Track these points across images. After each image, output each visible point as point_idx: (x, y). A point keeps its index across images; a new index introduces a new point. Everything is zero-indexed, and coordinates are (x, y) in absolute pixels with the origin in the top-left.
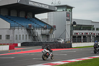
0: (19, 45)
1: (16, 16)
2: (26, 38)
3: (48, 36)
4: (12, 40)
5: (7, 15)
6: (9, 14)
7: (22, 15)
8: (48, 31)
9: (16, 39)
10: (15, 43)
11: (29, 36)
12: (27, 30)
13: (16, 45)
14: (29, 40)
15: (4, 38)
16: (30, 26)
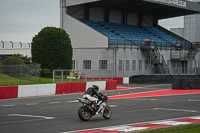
0: (126, 80)
1: (120, 22)
2: (140, 68)
3: (184, 63)
4: (112, 72)
5: (102, 20)
6: (107, 19)
7: (132, 20)
8: (184, 52)
9: (120, 68)
10: (118, 76)
11: (146, 62)
12: (143, 50)
13: (120, 81)
14: (145, 71)
15: (95, 66)
16: (149, 43)
